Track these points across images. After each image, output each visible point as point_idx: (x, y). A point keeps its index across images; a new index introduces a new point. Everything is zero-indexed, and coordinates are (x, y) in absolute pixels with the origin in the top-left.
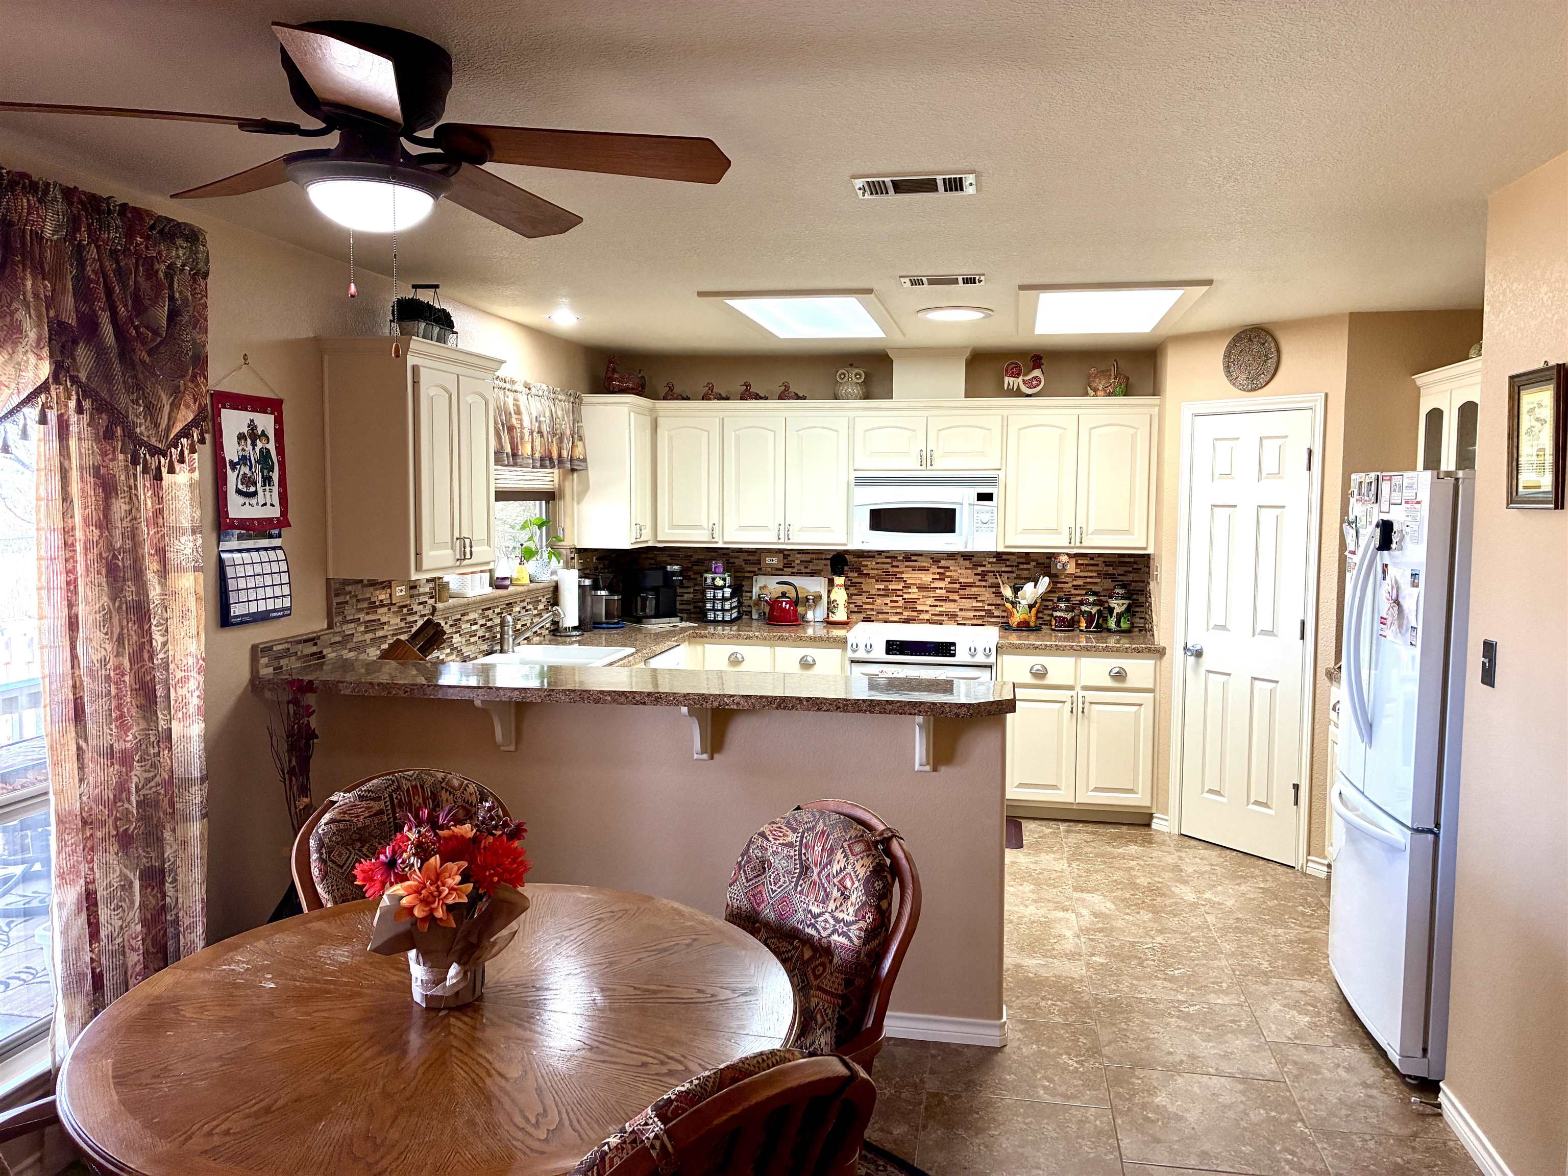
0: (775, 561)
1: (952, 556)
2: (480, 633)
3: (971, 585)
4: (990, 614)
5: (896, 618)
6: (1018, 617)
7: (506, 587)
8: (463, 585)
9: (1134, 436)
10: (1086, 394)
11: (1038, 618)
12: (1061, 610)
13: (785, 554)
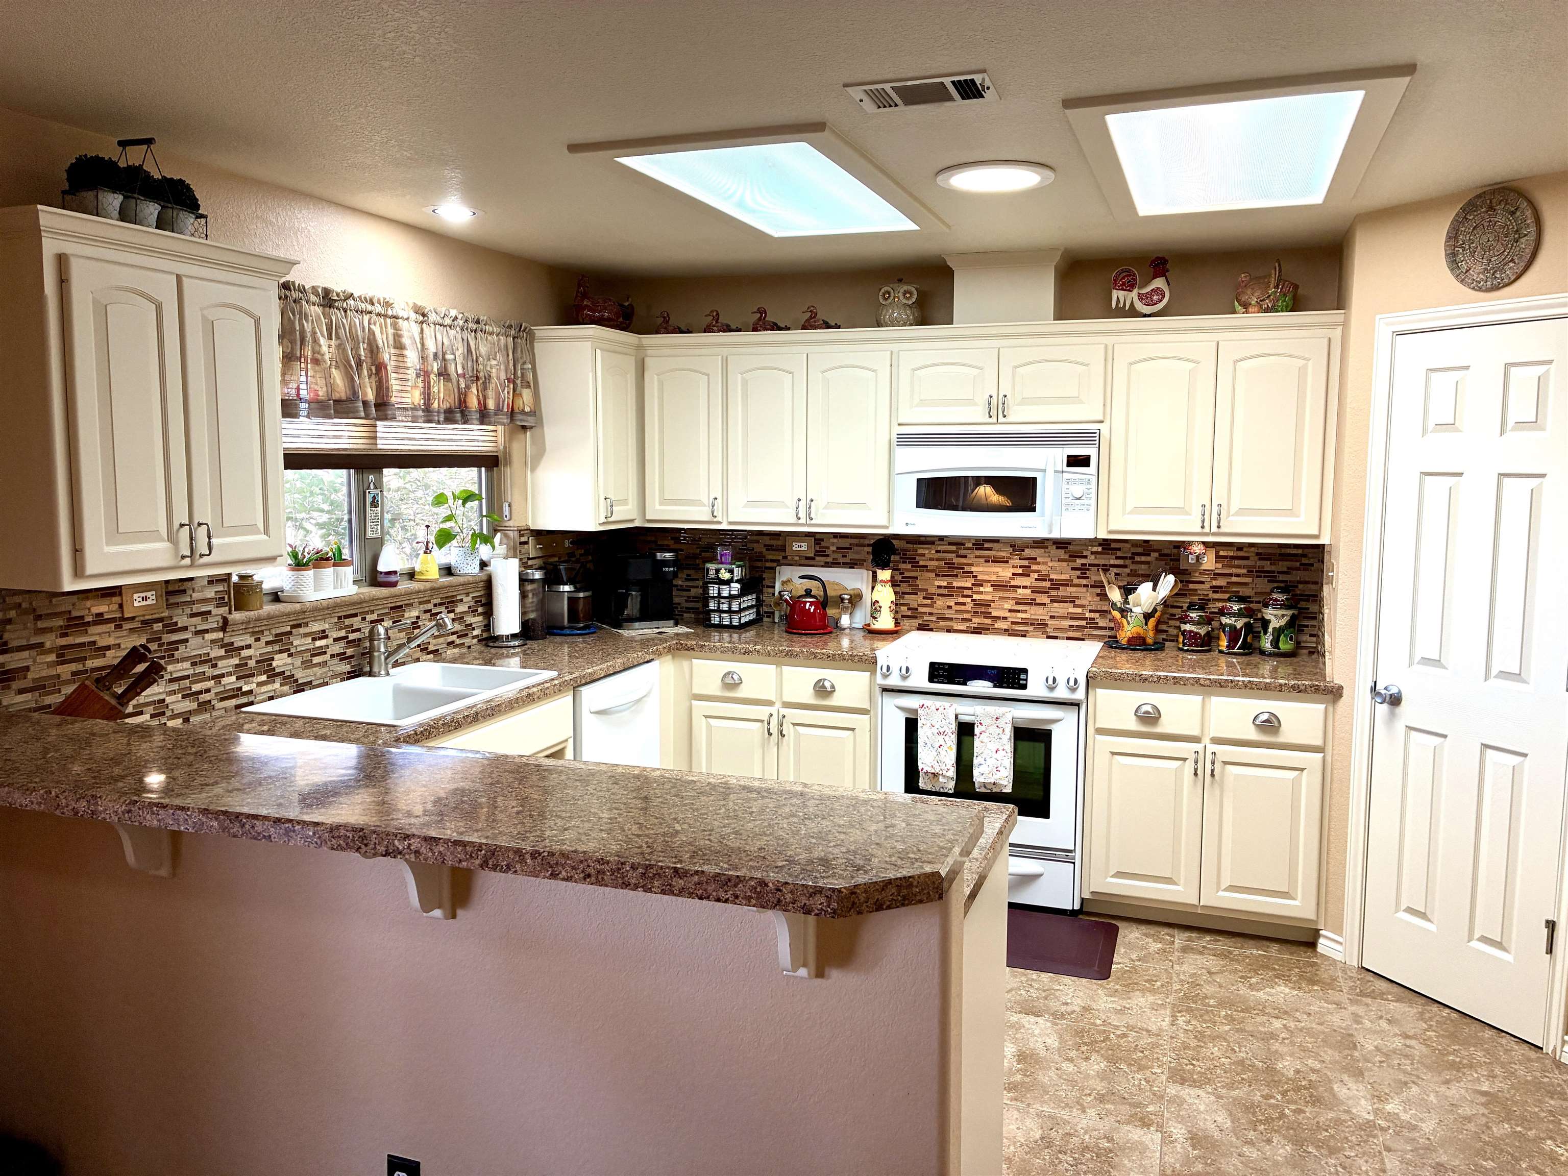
0: (804, 547)
1: (1040, 543)
2: (337, 648)
3: (1066, 584)
4: (1092, 624)
5: (962, 626)
6: (1130, 629)
7: (394, 585)
8: (298, 583)
9: (1302, 372)
10: (1234, 312)
11: (1157, 630)
12: (1192, 622)
13: (817, 538)
